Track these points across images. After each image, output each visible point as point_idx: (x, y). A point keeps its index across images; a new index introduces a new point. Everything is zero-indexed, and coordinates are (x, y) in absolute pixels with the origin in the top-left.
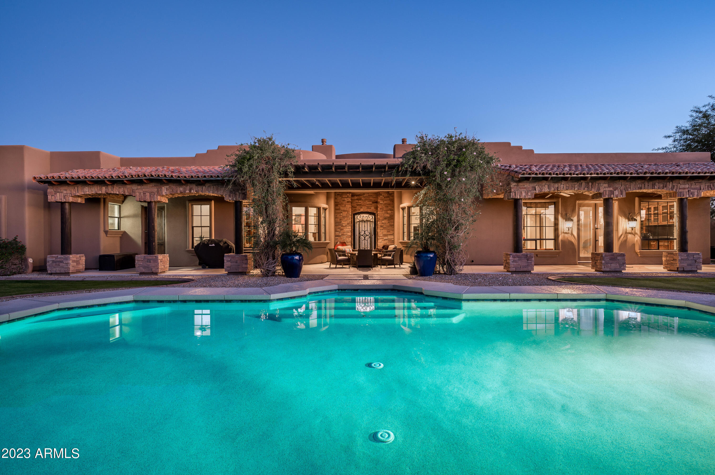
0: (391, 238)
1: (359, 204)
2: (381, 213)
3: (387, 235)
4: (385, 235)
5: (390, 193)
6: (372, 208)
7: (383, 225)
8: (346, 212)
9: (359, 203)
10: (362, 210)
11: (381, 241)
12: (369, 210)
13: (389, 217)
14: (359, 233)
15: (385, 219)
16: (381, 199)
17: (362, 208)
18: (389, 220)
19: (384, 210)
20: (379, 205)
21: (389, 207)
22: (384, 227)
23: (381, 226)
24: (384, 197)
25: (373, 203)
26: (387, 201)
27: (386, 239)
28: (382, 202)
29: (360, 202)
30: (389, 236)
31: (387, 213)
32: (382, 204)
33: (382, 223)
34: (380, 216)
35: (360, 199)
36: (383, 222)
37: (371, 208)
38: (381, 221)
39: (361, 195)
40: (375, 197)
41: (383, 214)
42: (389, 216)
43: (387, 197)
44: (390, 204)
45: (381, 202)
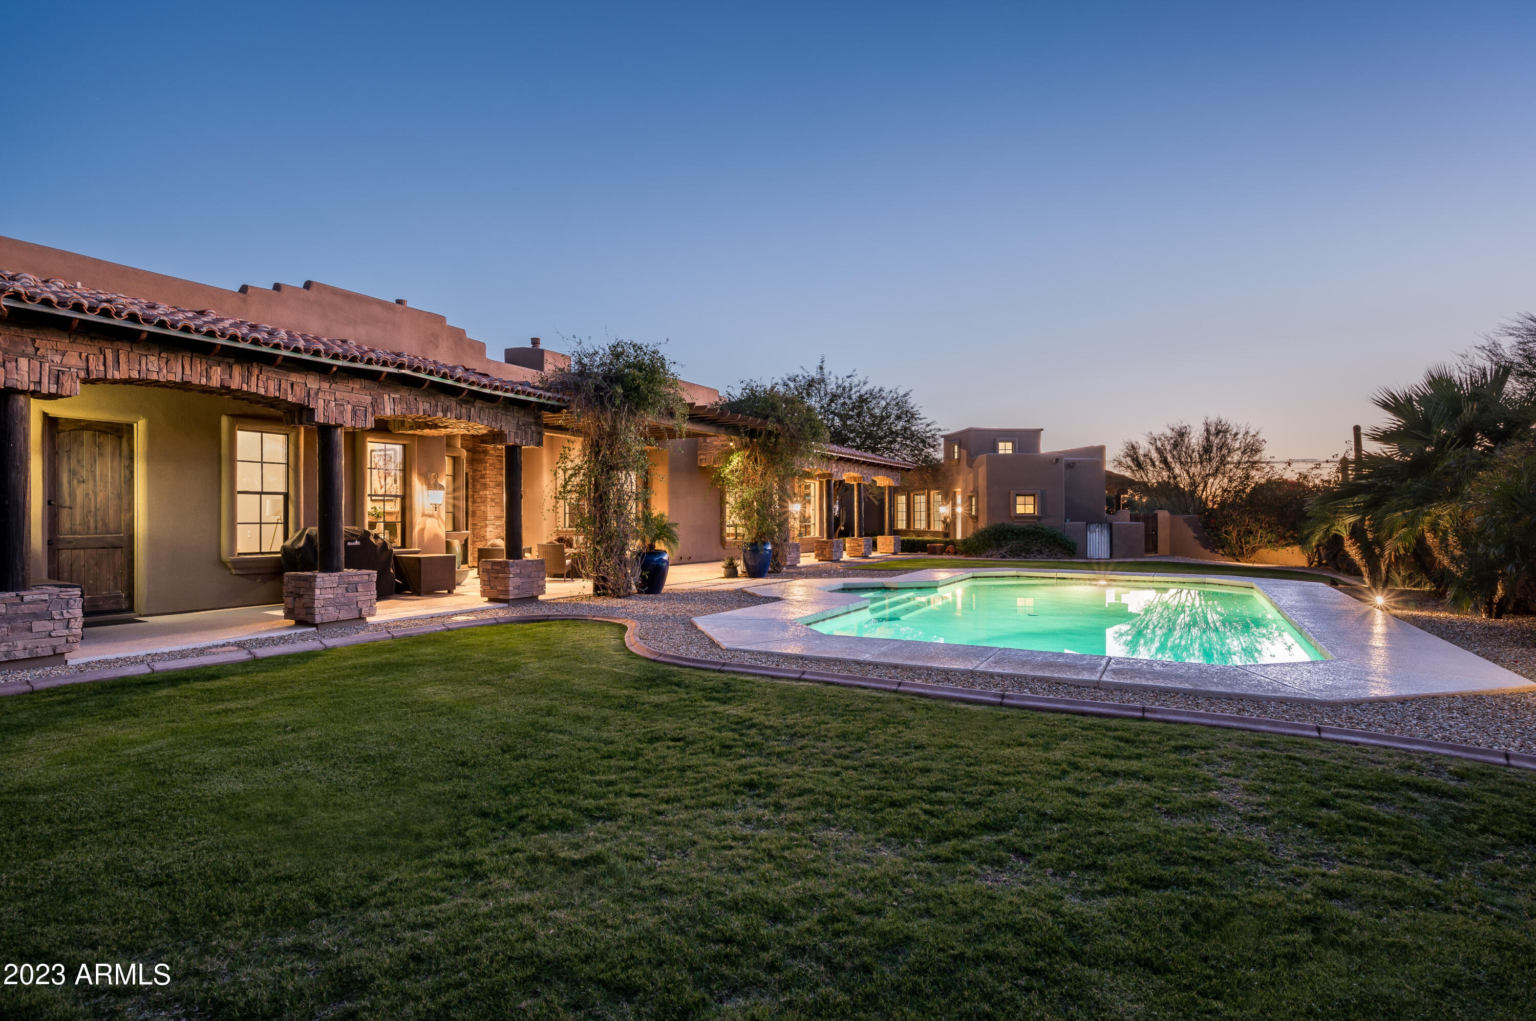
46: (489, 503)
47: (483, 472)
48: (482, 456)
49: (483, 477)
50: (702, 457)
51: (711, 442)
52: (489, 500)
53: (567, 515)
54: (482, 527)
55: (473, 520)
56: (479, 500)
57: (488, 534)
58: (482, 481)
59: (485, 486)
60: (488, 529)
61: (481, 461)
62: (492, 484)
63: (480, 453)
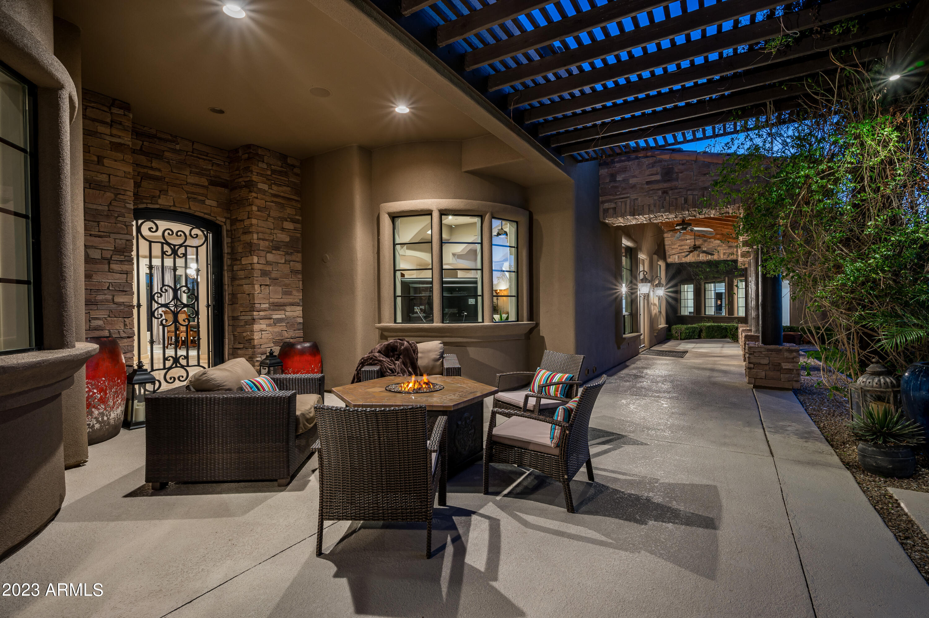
0: (295, 314)
1: (151, 172)
2: (261, 223)
3: (285, 305)
4: (278, 306)
5: (289, 161)
6: (208, 202)
7: (269, 268)
8: (109, 195)
9: (152, 168)
10: (164, 202)
11: (264, 327)
12: (196, 209)
13: (287, 245)
14: (151, 298)
15: (277, 248)
16: (262, 175)
17: (165, 192)
18: (287, 253)
19: (274, 218)
20: (254, 195)
21: (289, 211)
22: (273, 275)
23: (264, 273)
24: (273, 172)
25: (212, 183)
26: (280, 185)
27: (280, 320)
28: (265, 187)
29: (155, 164)
30: (288, 308)
31: (283, 229)
32: (264, 192)
33: (268, 263)
34: (261, 236)
35: (159, 156)
36: (270, 257)
37: (203, 202)
38: (263, 254)
39: (160, 139)
40: (218, 165)
41: (268, 231)
42: (287, 239)
43: (280, 173)
44: (289, 199)
45: (260, 186)
46: (258, 280)
47: (247, 223)
48: (244, 192)
49: (247, 232)
50: (606, 205)
51: (625, 180)
52: (257, 273)
53: (399, 300)
54: (247, 323)
55: (233, 310)
56: (241, 274)
57: (256, 336)
58: (246, 238)
59: (250, 249)
60: (256, 327)
61: (242, 203)
62: (263, 244)
63: (241, 187)
